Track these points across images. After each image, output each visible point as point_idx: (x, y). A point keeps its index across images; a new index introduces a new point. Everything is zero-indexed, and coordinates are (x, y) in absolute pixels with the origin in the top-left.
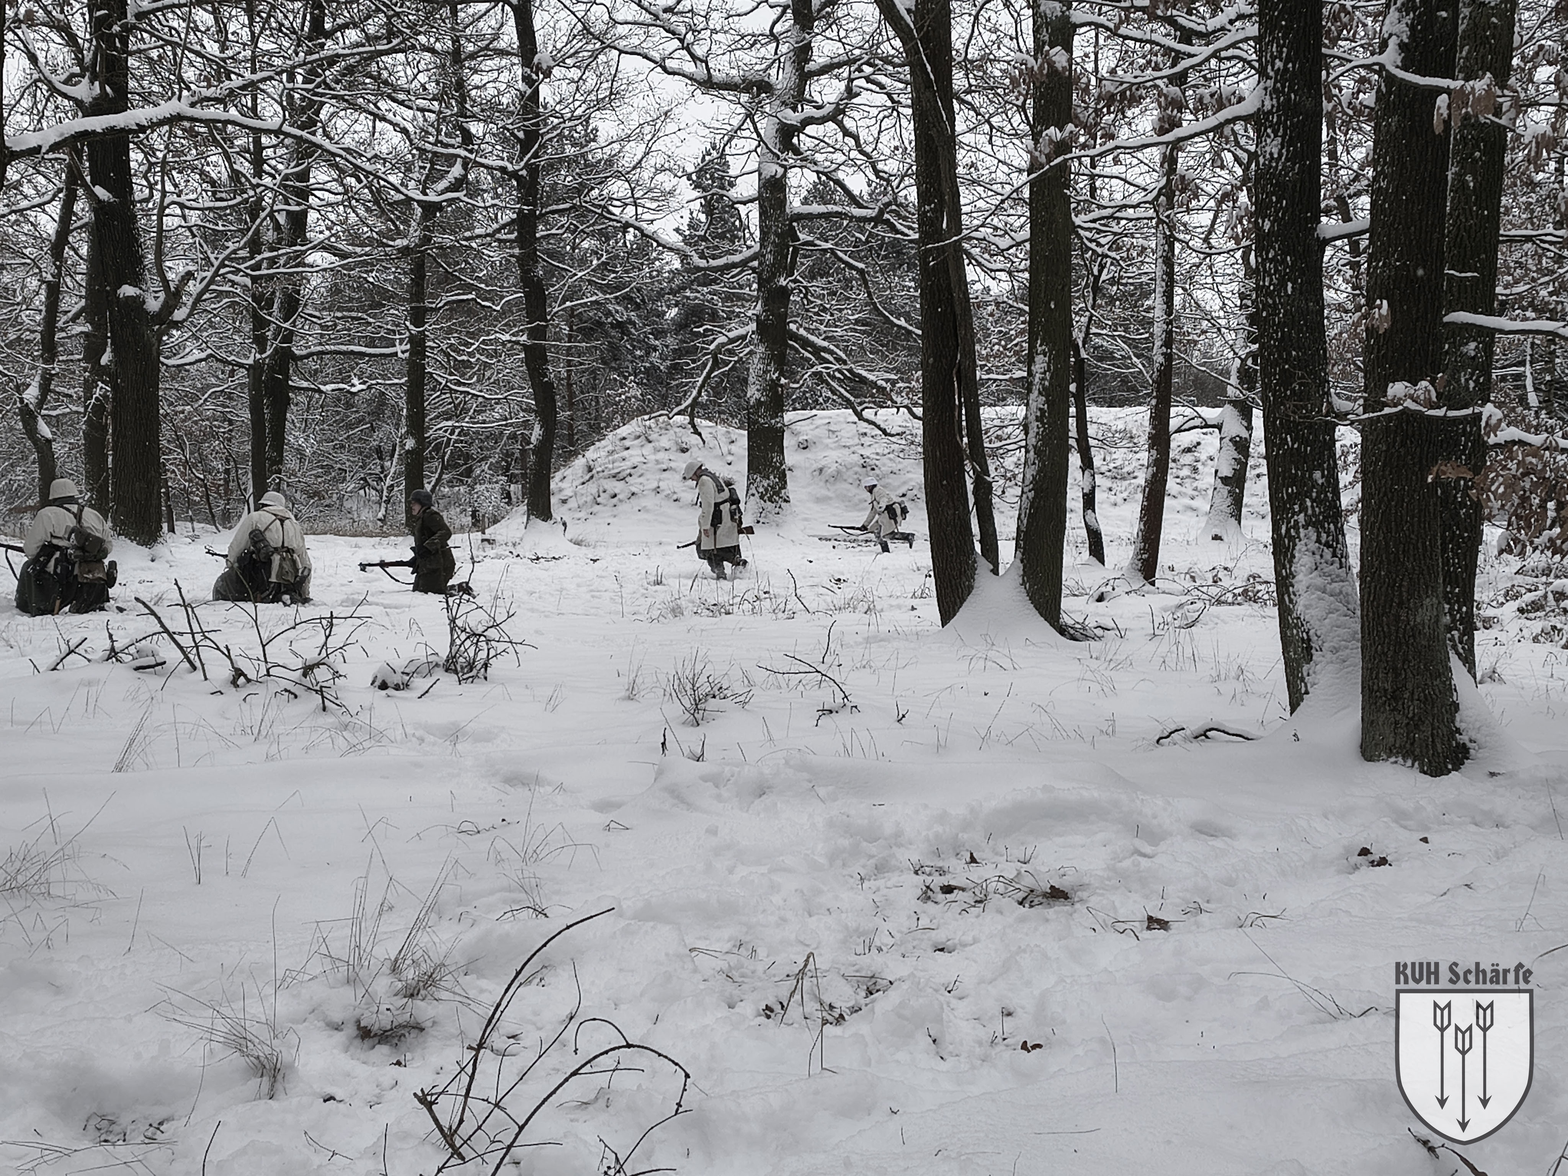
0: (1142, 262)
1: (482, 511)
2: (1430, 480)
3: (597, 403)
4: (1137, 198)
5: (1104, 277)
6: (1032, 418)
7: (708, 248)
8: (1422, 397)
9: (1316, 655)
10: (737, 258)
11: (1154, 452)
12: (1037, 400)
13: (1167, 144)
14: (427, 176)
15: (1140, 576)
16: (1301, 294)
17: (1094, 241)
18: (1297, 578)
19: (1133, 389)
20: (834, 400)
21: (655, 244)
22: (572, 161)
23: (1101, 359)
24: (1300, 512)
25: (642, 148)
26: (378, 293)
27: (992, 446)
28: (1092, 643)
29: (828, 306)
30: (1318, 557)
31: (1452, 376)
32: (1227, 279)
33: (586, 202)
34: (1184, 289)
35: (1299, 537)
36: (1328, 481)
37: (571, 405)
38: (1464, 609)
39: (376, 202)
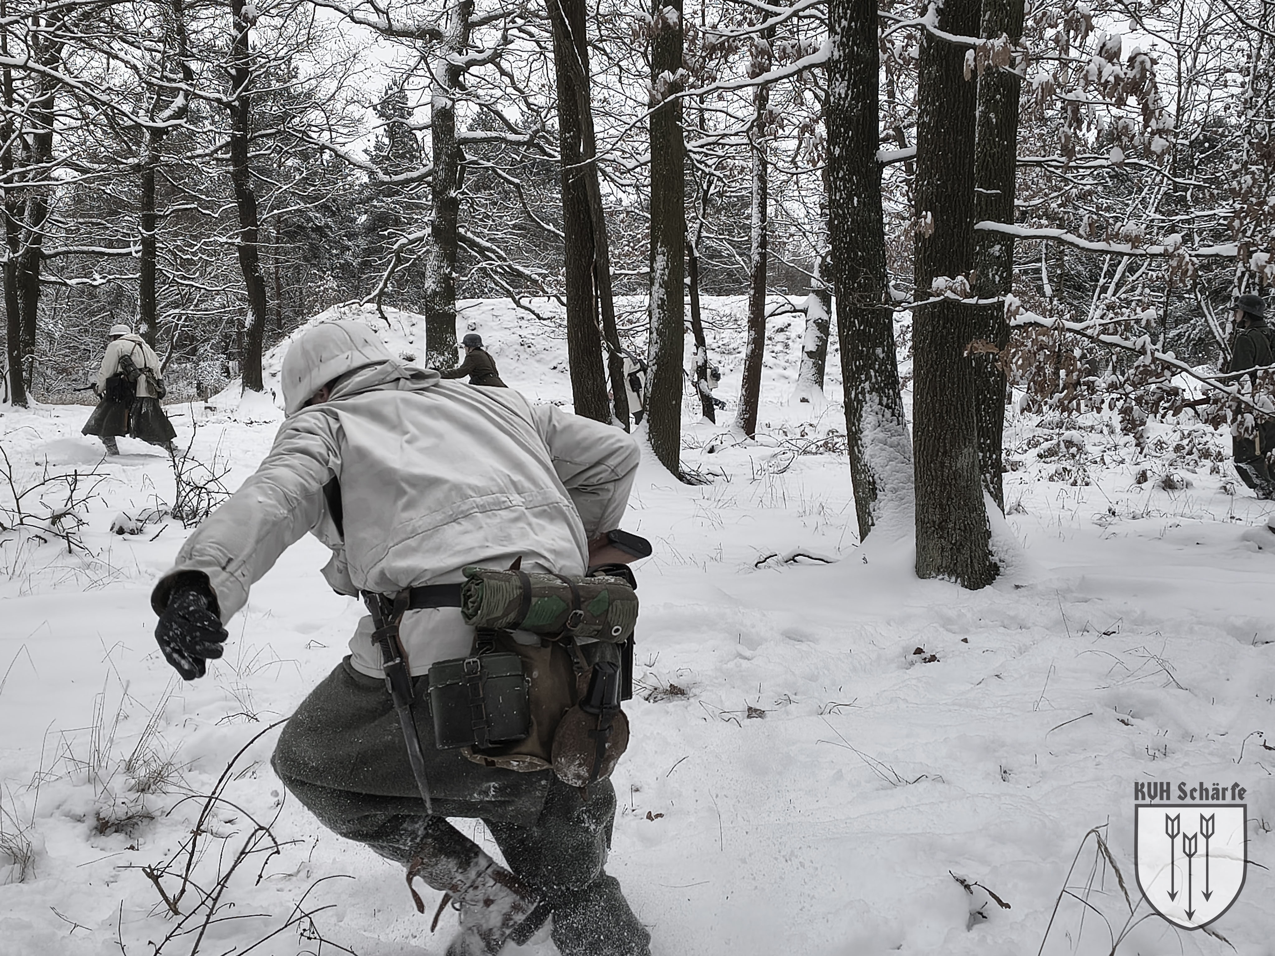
0: (743, 180)
1: (205, 384)
2: (965, 355)
3: (301, 293)
4: (737, 127)
5: (712, 191)
6: (654, 306)
7: (391, 166)
8: (959, 289)
9: (880, 495)
10: (415, 174)
11: (752, 333)
12: (659, 292)
13: (758, 85)
14: (154, 106)
15: (743, 432)
16: (864, 206)
17: (703, 162)
18: (864, 433)
19: (737, 281)
20: (497, 291)
21: (347, 163)
22: (277, 94)
23: (711, 257)
24: (866, 380)
25: (334, 85)
26: (115, 203)
27: (624, 328)
28: (704, 486)
29: (490, 214)
30: (880, 416)
31: (982, 272)
32: (809, 193)
33: (289, 128)
34: (777, 201)
35: (865, 401)
36: (888, 356)
37: (279, 295)
38: (994, 456)
39: (112, 127)
